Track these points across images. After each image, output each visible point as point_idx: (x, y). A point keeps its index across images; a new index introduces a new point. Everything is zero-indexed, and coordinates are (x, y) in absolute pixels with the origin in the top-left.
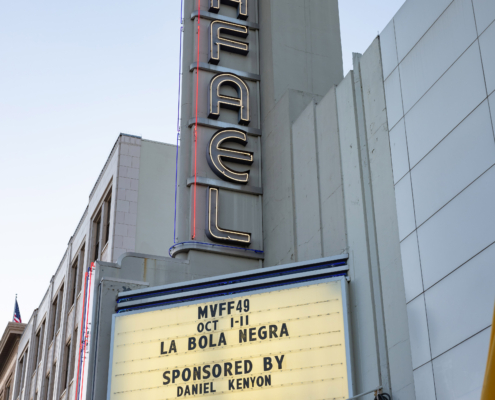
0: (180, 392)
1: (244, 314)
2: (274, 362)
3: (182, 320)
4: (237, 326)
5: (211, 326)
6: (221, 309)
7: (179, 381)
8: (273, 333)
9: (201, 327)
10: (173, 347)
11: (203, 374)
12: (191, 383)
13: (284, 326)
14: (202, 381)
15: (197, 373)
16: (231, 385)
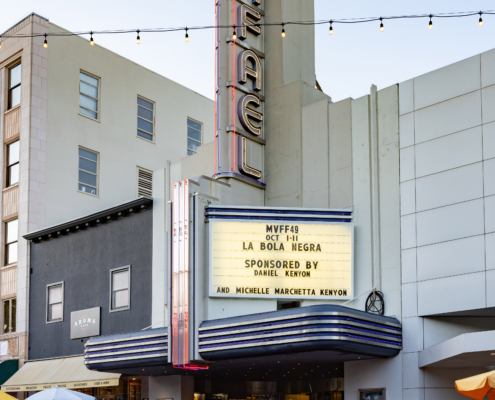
0: (256, 273)
1: (295, 235)
2: (312, 265)
3: (256, 231)
4: (291, 240)
5: (274, 238)
6: (281, 229)
7: (255, 267)
8: (312, 249)
9: (268, 238)
10: (251, 246)
11: (270, 265)
12: (263, 269)
13: (319, 245)
14: (270, 269)
15: (267, 264)
16: (287, 273)
